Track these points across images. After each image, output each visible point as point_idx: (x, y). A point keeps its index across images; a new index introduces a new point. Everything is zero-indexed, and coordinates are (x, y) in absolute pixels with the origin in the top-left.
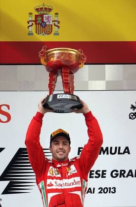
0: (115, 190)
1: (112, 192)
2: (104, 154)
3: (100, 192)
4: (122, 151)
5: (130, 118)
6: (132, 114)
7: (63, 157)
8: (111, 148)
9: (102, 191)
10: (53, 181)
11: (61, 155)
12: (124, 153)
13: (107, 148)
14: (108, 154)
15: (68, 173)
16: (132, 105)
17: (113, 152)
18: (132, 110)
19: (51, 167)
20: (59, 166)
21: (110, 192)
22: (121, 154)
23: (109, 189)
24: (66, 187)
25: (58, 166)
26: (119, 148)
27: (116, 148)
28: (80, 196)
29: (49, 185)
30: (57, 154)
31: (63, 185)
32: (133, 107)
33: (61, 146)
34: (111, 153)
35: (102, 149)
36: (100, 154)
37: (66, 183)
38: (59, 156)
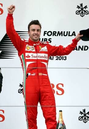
0: (66, 58)
1: (64, 59)
2: (60, 35)
3: (57, 59)
4: (71, 34)
5: (76, 14)
6: (78, 12)
7: (37, 39)
8: (64, 32)
9: (58, 59)
10: (30, 54)
11: (36, 38)
12: (72, 36)
13: (62, 32)
14: (62, 35)
19: (27, 45)
21: (63, 60)
22: (70, 36)
23: (62, 58)
24: (39, 58)
25: (34, 45)
26: (69, 32)
27: (67, 32)
28: (46, 66)
31: (37, 57)
32: (78, 7)
33: (36, 32)
34: (64, 35)
35: (59, 32)
36: (57, 35)
37: (39, 56)
38: (35, 38)
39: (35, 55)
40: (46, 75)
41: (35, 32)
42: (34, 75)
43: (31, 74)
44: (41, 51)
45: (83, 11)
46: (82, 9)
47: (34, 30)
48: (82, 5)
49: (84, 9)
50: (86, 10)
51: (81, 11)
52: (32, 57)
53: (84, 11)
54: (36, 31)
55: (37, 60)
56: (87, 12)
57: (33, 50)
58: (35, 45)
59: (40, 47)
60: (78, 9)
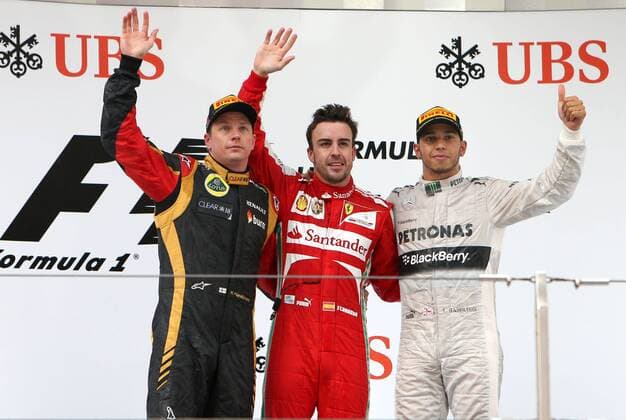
2: (375, 157)
5: (439, 75)
6: (443, 68)
7: (341, 174)
8: (393, 144)
10: (302, 228)
11: (337, 171)
13: (383, 145)
14: (384, 157)
15: (345, 216)
16: (443, 46)
17: (397, 152)
18: (443, 56)
19: (301, 193)
20: (327, 196)
24: (330, 247)
25: (324, 196)
27: (404, 144)
28: (358, 282)
29: (291, 235)
30: (329, 168)
31: (325, 241)
32: (446, 51)
33: (335, 149)
34: (393, 156)
35: (371, 145)
36: (367, 157)
37: (332, 239)
38: (332, 174)
39: (321, 232)
40: (356, 314)
41: (331, 148)
42: (307, 305)
43: (296, 300)
44: (346, 220)
45: (463, 66)
46: (460, 59)
47: (327, 143)
48: (458, 43)
49: (467, 59)
50: (473, 62)
51: (457, 66)
52: (309, 238)
53: (468, 65)
54: (335, 144)
55: (324, 252)
56: (477, 68)
57: (318, 212)
58: (329, 196)
59: (349, 207)
60: (443, 59)
